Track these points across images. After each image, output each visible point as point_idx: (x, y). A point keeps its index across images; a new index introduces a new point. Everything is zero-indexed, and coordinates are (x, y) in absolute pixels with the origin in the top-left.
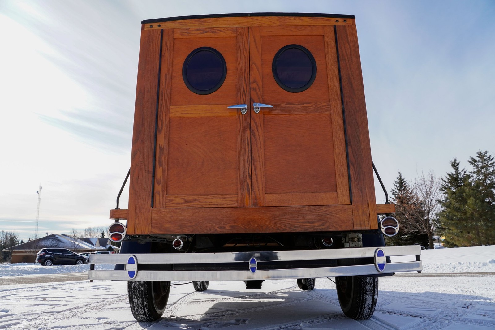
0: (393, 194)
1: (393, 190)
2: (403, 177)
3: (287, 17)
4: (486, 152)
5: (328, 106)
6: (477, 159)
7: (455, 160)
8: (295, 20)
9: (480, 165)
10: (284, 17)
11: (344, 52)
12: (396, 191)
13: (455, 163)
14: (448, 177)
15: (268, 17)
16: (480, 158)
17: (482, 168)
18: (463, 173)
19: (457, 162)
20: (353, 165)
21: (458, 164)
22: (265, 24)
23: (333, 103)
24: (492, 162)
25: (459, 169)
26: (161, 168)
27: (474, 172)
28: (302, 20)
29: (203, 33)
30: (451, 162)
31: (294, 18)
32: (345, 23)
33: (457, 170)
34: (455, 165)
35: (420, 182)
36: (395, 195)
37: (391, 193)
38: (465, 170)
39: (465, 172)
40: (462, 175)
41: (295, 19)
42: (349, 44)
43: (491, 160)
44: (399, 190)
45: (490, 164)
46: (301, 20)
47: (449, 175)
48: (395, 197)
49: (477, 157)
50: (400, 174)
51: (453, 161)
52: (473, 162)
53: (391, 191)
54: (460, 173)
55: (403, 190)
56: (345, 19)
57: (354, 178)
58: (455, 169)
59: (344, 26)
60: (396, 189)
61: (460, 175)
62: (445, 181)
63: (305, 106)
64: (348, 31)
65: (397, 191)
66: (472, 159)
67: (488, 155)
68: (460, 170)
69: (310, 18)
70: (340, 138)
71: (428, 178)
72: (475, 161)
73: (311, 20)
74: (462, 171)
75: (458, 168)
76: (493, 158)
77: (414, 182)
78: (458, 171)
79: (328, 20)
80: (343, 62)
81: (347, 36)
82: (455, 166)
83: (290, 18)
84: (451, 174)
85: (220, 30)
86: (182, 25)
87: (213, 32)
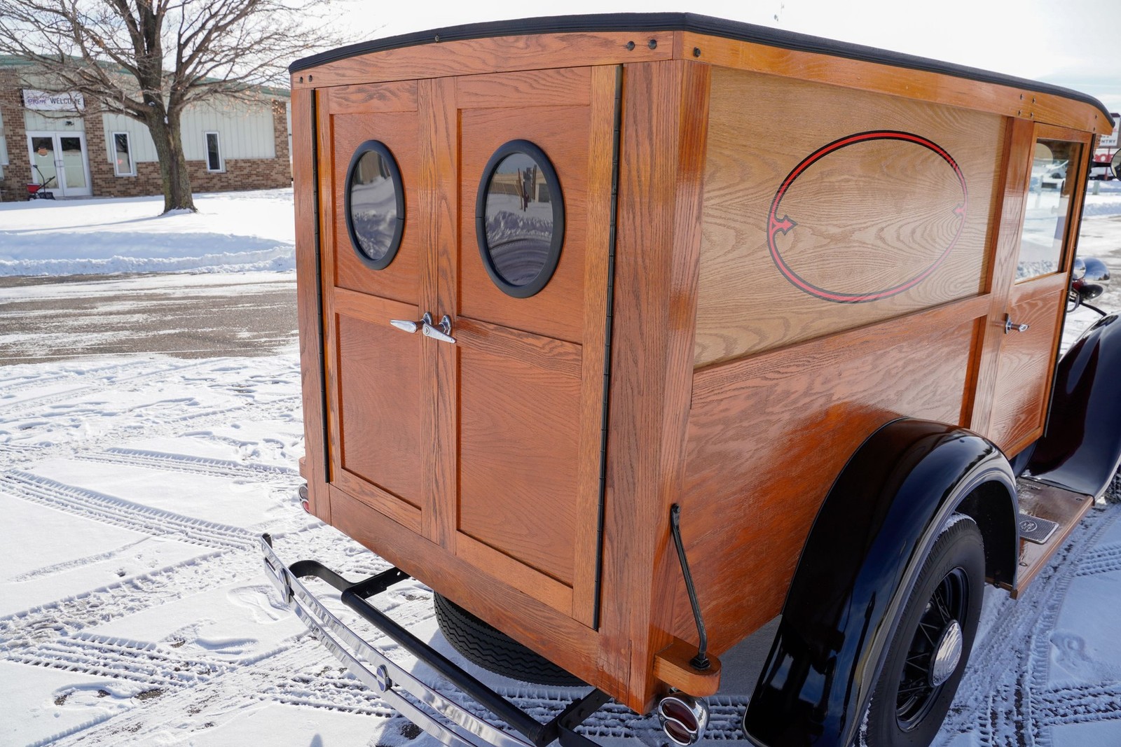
3: (511, 39)
5: (576, 354)
8: (527, 46)
10: (504, 38)
11: (634, 173)
15: (474, 43)
20: (612, 542)
22: (467, 66)
23: (590, 349)
28: (544, 47)
29: (367, 100)
31: (527, 40)
32: (652, 52)
41: (529, 43)
42: (651, 140)
46: (540, 49)
56: (651, 34)
57: (610, 576)
59: (647, 66)
63: (530, 344)
64: (655, 90)
69: (562, 39)
70: (593, 457)
73: (564, 44)
79: (607, 43)
80: (625, 213)
81: (650, 109)
83: (516, 41)
85: (390, 91)
86: (338, 74)
87: (382, 97)
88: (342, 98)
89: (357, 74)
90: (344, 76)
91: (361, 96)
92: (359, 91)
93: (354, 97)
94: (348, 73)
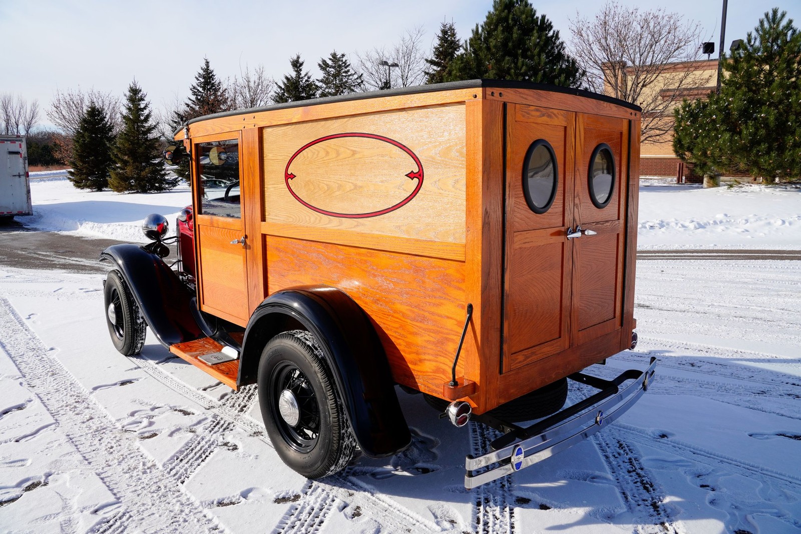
0: (194, 93)
1: (194, 88)
2: (211, 68)
3: (602, 102)
4: (343, 55)
6: (330, 63)
7: (298, 58)
9: (332, 72)
12: (198, 90)
13: (297, 61)
14: (285, 81)
16: (333, 61)
17: (335, 76)
18: (306, 78)
19: (301, 60)
21: (301, 64)
23: (621, 220)
24: (346, 70)
25: (301, 72)
26: (507, 321)
27: (322, 81)
28: (611, 108)
29: (541, 117)
30: (292, 60)
32: (635, 117)
33: (298, 72)
34: (297, 64)
35: (241, 82)
36: (197, 95)
37: (191, 92)
38: (309, 75)
39: (309, 78)
40: (304, 81)
41: (607, 105)
43: (346, 68)
44: (204, 89)
45: (344, 72)
47: (287, 78)
48: (197, 98)
49: (330, 59)
50: (207, 63)
51: (295, 58)
52: (324, 66)
53: (191, 89)
54: (302, 78)
55: (210, 88)
56: (635, 111)
58: (296, 71)
60: (198, 86)
61: (302, 81)
62: (280, 87)
65: (201, 89)
66: (324, 62)
67: (344, 60)
68: (303, 73)
71: (254, 78)
72: (327, 65)
73: (616, 109)
74: (306, 75)
75: (301, 70)
76: (349, 65)
77: (232, 81)
78: (300, 74)
79: (626, 111)
82: (296, 67)
84: (289, 77)
85: (554, 114)
86: (522, 97)
87: (549, 116)
88: (525, 112)
89: (535, 100)
90: (526, 99)
91: (538, 114)
92: (537, 110)
93: (534, 113)
94: (530, 98)
